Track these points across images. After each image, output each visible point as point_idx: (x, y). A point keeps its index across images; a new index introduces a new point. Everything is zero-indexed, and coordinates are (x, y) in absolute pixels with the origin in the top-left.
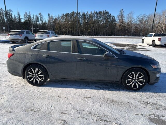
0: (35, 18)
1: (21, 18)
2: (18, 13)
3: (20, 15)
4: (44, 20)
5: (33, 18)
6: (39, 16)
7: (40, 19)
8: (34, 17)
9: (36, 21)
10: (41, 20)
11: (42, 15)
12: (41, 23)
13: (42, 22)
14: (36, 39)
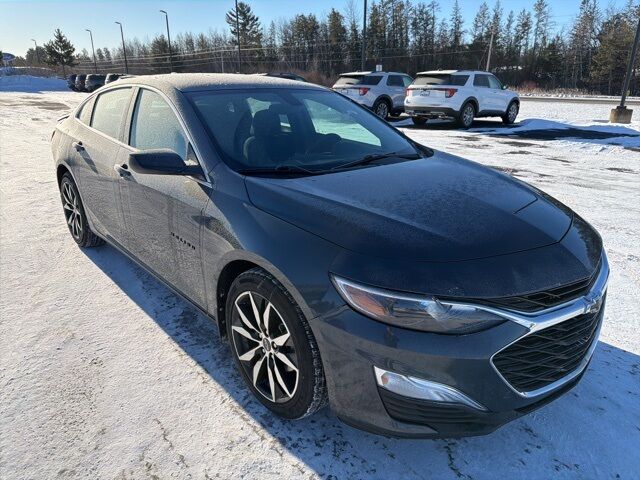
0: (514, 25)
1: (462, 29)
2: (457, 10)
3: (462, 19)
4: (551, 31)
5: (508, 26)
6: (534, 13)
7: (534, 27)
8: (510, 21)
9: (518, 38)
10: (539, 32)
11: (546, 9)
12: (536, 44)
13: (539, 41)
14: (406, 104)
